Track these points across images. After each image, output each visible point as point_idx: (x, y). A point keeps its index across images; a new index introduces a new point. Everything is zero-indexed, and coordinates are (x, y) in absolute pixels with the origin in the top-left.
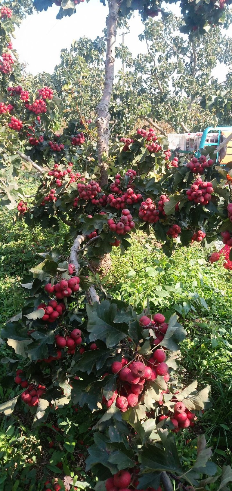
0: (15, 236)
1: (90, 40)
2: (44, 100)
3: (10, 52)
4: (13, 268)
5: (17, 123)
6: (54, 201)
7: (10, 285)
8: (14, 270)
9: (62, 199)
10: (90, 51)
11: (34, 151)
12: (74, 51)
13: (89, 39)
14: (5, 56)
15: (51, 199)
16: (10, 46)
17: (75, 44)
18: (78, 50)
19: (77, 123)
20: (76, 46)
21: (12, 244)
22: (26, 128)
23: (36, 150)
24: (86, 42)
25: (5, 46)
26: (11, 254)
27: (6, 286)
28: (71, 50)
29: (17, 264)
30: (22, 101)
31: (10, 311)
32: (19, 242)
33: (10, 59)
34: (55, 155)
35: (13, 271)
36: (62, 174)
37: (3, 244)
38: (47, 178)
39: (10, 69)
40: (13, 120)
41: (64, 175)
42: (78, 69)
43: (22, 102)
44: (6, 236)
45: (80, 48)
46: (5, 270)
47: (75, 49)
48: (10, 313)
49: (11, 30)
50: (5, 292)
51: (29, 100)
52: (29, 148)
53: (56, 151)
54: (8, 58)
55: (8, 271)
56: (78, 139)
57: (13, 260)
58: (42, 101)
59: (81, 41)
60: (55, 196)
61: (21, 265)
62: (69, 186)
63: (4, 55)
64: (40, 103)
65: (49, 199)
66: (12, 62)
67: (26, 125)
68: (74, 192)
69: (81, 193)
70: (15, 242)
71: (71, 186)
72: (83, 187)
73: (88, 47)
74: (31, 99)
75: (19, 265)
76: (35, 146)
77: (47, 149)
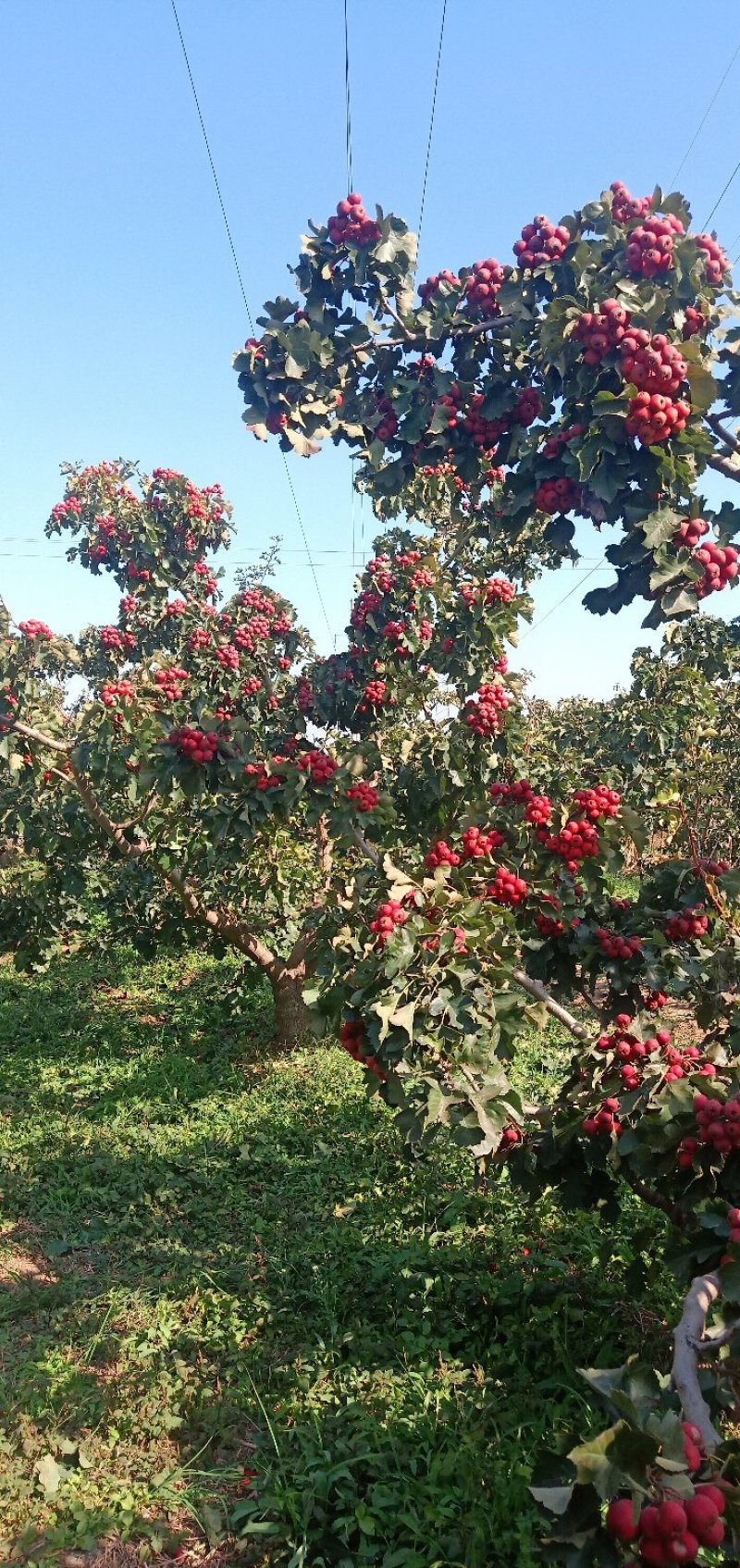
0: (468, 1208)
1: (720, 623)
2: (592, 820)
3: (499, 679)
4: (459, 1326)
5: (511, 887)
6: (613, 1135)
7: (448, 1392)
8: (464, 1333)
9: (640, 1134)
10: (720, 648)
11: (551, 955)
12: (670, 653)
13: (716, 619)
14: (487, 691)
15: (604, 1127)
16: (500, 667)
17: (674, 637)
18: (683, 650)
19: (684, 872)
20: (679, 640)
21: (458, 1233)
22: (534, 899)
23: (557, 950)
24: (708, 628)
25: (487, 665)
26: (453, 1270)
27: (438, 1395)
28: (664, 652)
29: (473, 1314)
30: (529, 824)
31: (447, 1505)
32: (481, 1228)
33: (498, 698)
34: (612, 971)
35: (458, 1339)
36: (641, 1047)
37: (433, 1232)
38: (592, 1058)
39: (496, 724)
40: (500, 877)
41: (648, 1051)
42: (683, 702)
43: (529, 829)
44: (443, 1205)
45: (689, 644)
46: (436, 1332)
47: (676, 648)
48: (449, 1512)
49: (505, 631)
50: (433, 1421)
51: (550, 824)
52: (535, 944)
53: (617, 958)
54: (494, 696)
55: (442, 1335)
56: (685, 924)
57: (460, 1294)
58: (585, 824)
59: (694, 626)
60: (616, 1119)
61: (485, 1319)
62: (664, 1089)
63: (483, 688)
64: (582, 831)
65: (598, 1127)
66: (504, 707)
67: (536, 891)
68: (680, 1118)
69: (706, 1126)
70: (468, 1229)
71: (669, 1092)
72: (713, 1111)
73: (714, 641)
74: (557, 819)
75: (478, 1317)
76: (554, 940)
77: (591, 951)
